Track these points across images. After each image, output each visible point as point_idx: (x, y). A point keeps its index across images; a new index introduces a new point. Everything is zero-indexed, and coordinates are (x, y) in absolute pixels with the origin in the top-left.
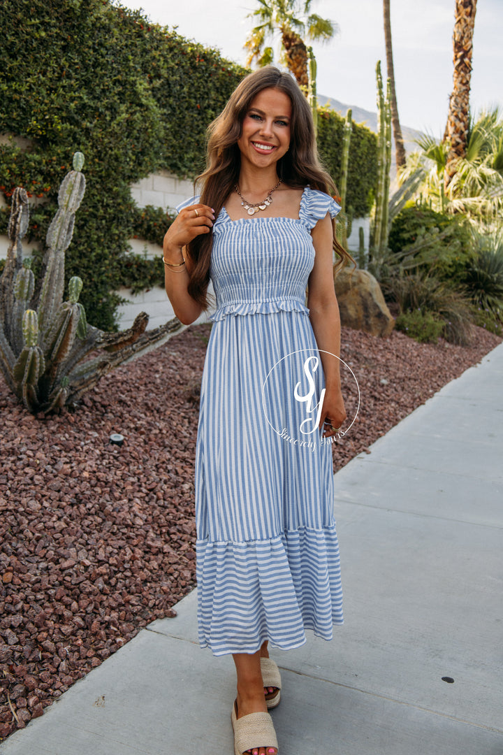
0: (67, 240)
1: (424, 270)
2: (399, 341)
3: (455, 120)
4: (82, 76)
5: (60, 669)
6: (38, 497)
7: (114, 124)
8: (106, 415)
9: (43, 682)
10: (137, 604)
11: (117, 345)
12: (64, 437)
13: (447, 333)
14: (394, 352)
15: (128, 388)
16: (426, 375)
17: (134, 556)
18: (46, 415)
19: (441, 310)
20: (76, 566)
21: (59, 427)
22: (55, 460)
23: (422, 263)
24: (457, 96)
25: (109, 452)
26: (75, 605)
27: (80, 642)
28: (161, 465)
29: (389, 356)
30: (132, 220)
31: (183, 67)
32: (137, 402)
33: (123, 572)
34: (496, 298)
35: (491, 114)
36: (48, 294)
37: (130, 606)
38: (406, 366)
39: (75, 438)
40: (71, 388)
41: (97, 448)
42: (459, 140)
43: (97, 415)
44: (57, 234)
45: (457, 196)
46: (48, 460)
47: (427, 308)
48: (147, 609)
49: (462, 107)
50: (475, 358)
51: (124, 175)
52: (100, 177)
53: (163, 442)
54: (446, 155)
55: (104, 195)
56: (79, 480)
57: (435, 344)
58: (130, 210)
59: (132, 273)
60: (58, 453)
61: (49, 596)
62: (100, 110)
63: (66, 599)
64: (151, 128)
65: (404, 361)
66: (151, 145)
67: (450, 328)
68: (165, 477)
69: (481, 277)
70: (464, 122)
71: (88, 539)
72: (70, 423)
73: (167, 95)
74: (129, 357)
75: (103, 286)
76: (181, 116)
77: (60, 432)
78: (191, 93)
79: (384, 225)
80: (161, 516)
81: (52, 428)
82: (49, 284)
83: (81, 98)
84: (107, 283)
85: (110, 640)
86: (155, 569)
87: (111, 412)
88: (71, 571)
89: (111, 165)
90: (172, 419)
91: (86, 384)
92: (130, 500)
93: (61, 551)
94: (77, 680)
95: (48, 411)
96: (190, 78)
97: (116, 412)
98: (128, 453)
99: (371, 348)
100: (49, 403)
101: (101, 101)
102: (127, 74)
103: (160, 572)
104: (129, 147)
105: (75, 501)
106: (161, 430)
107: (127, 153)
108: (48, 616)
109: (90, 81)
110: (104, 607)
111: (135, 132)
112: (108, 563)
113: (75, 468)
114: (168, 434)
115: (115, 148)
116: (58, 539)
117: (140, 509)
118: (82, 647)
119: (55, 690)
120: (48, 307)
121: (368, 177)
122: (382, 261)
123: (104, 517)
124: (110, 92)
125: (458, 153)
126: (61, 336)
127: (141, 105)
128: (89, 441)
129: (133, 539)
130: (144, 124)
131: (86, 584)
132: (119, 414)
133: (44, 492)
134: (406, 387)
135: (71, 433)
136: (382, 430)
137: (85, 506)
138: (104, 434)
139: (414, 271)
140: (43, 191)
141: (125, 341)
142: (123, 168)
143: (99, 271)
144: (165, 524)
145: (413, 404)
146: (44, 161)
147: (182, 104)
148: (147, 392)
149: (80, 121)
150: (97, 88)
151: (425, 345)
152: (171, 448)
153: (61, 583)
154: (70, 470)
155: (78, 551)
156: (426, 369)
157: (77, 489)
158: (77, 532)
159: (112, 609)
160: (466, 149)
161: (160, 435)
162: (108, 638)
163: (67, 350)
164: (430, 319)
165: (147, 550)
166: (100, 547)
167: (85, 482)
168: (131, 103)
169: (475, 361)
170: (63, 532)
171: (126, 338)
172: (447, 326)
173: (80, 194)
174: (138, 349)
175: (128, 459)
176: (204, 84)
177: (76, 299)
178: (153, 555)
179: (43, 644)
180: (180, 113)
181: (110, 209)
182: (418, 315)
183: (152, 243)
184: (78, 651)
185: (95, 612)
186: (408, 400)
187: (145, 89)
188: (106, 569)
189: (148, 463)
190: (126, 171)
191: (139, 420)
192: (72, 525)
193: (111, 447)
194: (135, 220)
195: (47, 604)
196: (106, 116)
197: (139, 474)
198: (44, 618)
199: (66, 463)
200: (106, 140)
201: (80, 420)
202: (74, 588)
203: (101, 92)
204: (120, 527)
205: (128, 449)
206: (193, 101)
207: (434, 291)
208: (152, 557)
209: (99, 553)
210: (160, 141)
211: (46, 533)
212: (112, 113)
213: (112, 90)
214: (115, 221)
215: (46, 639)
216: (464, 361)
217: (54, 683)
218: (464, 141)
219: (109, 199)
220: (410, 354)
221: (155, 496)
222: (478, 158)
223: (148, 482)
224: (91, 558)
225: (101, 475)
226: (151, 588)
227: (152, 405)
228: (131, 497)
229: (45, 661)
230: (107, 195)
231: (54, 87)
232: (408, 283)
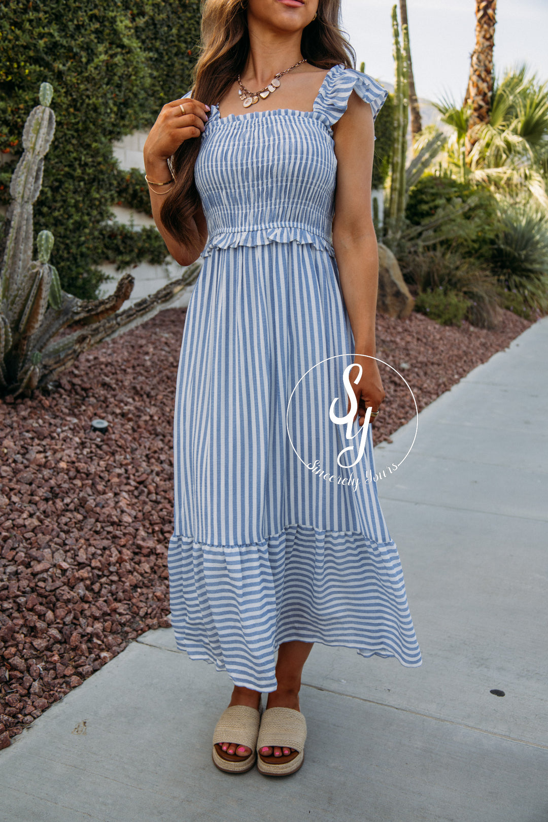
0: (35, 190)
1: (445, 246)
2: (418, 323)
3: (478, 81)
4: (52, 9)
5: (32, 690)
6: (6, 491)
7: (91, 67)
8: (87, 399)
9: (10, 707)
10: (125, 612)
11: (97, 314)
12: (37, 423)
13: (472, 314)
14: (415, 334)
15: (113, 371)
16: (450, 360)
17: (121, 558)
18: (16, 399)
19: (465, 289)
20: (51, 570)
21: (31, 412)
22: (27, 449)
23: (443, 238)
24: (480, 53)
25: (91, 439)
26: (50, 615)
27: (56, 658)
28: (152, 454)
29: (409, 339)
30: (115, 183)
31: (171, 4)
32: (123, 386)
33: (108, 576)
34: (524, 278)
35: (518, 73)
36: (14, 256)
37: (117, 616)
38: (428, 350)
39: (50, 424)
40: (45, 367)
41: (76, 436)
42: (482, 103)
43: (76, 399)
44: (22, 182)
45: (480, 166)
46: (18, 448)
47: (449, 287)
48: (138, 619)
49: (485, 66)
50: (502, 342)
51: (105, 129)
52: (77, 130)
53: (155, 430)
54: (467, 120)
55: (81, 153)
56: (54, 471)
57: (459, 327)
58: (112, 170)
59: (116, 245)
60: (29, 441)
61: (19, 605)
62: (75, 50)
63: (39, 608)
64: (135, 75)
65: (426, 344)
66: (136, 95)
67: (475, 310)
68: (157, 468)
69: (508, 255)
70: (487, 82)
71: (66, 539)
72: (43, 407)
73: (153, 36)
74: (113, 332)
75: (83, 259)
76: (169, 63)
77: (32, 418)
78: (181, 37)
79: (400, 195)
80: (153, 512)
81: (23, 413)
82: (15, 244)
83: (51, 35)
84: (88, 256)
85: (93, 656)
86: (146, 573)
87: (93, 396)
88: (45, 575)
89: (89, 116)
90: (164, 404)
91: (62, 363)
92: (116, 494)
93: (34, 552)
94: (52, 703)
95: (17, 393)
96: (179, 18)
97: (99, 396)
98: (114, 442)
99: (389, 331)
100: (18, 384)
101: (76, 40)
102: (105, 9)
103: (152, 575)
104: (109, 96)
105: (50, 495)
106: (151, 416)
107: (107, 102)
108: (17, 628)
109: (62, 16)
110: (86, 617)
111: (116, 78)
112: (90, 565)
113: (49, 458)
114: (160, 421)
115: (93, 96)
116: (29, 539)
117: (128, 505)
118: (58, 664)
119: (25, 715)
120: (15, 271)
121: (382, 143)
122: (399, 235)
123: (85, 514)
124: (86, 30)
125: (481, 118)
126: (30, 303)
127: (123, 46)
128: (66, 428)
129: (120, 538)
130: (126, 69)
131: (63, 590)
132: (102, 398)
133: (13, 485)
134: (429, 372)
135: (45, 419)
136: (404, 418)
137: (63, 501)
138: (85, 420)
139: (434, 247)
140: (9, 145)
141: (107, 310)
142: (103, 120)
143: (78, 241)
144: (158, 521)
145: (437, 390)
146: (9, 109)
147: (170, 49)
148: (135, 375)
149: (51, 62)
150: (70, 23)
151: (447, 328)
152: (164, 436)
153: (33, 590)
154: (44, 460)
155: (53, 553)
156: (451, 353)
157: (53, 482)
158: (53, 530)
159: (96, 619)
160: (490, 114)
161: (151, 422)
162: (90, 653)
163: (37, 320)
164: (453, 298)
165: (137, 550)
166: (81, 547)
167: (62, 474)
168: (111, 43)
169: (503, 346)
170: (36, 531)
171: (108, 306)
172: (472, 307)
173: (48, 134)
174: (123, 322)
175: (113, 448)
176: (196, 26)
177: (47, 258)
178: (145, 556)
179: (10, 661)
180: (168, 60)
181: (90, 169)
182: (439, 295)
183: (139, 212)
184: (54, 669)
185: (75, 624)
186: (432, 386)
187: (126, 27)
188: (88, 573)
189: (137, 452)
190: (106, 124)
191: (126, 405)
192: (46, 522)
193: (93, 435)
194: (119, 184)
195: (16, 614)
196: (81, 57)
197: (127, 464)
198: (12, 631)
199: (40, 452)
200: (82, 87)
201: (56, 405)
202: (49, 595)
203: (75, 29)
204: (104, 524)
205: (113, 437)
206: (183, 45)
207: (457, 268)
208: (143, 559)
209: (79, 554)
210: (146, 92)
211: (15, 533)
212: (88, 54)
213: (88, 27)
214: (95, 184)
215: (15, 655)
216: (491, 345)
217: (24, 707)
218: (487, 103)
219: (88, 156)
220: (432, 337)
221: (146, 490)
222: (504, 123)
223: (137, 474)
224: (69, 560)
225: (81, 465)
226: (142, 594)
227: (142, 388)
228: (117, 490)
229: (13, 681)
230: (85, 152)
231: (19, 21)
232: (427, 260)
